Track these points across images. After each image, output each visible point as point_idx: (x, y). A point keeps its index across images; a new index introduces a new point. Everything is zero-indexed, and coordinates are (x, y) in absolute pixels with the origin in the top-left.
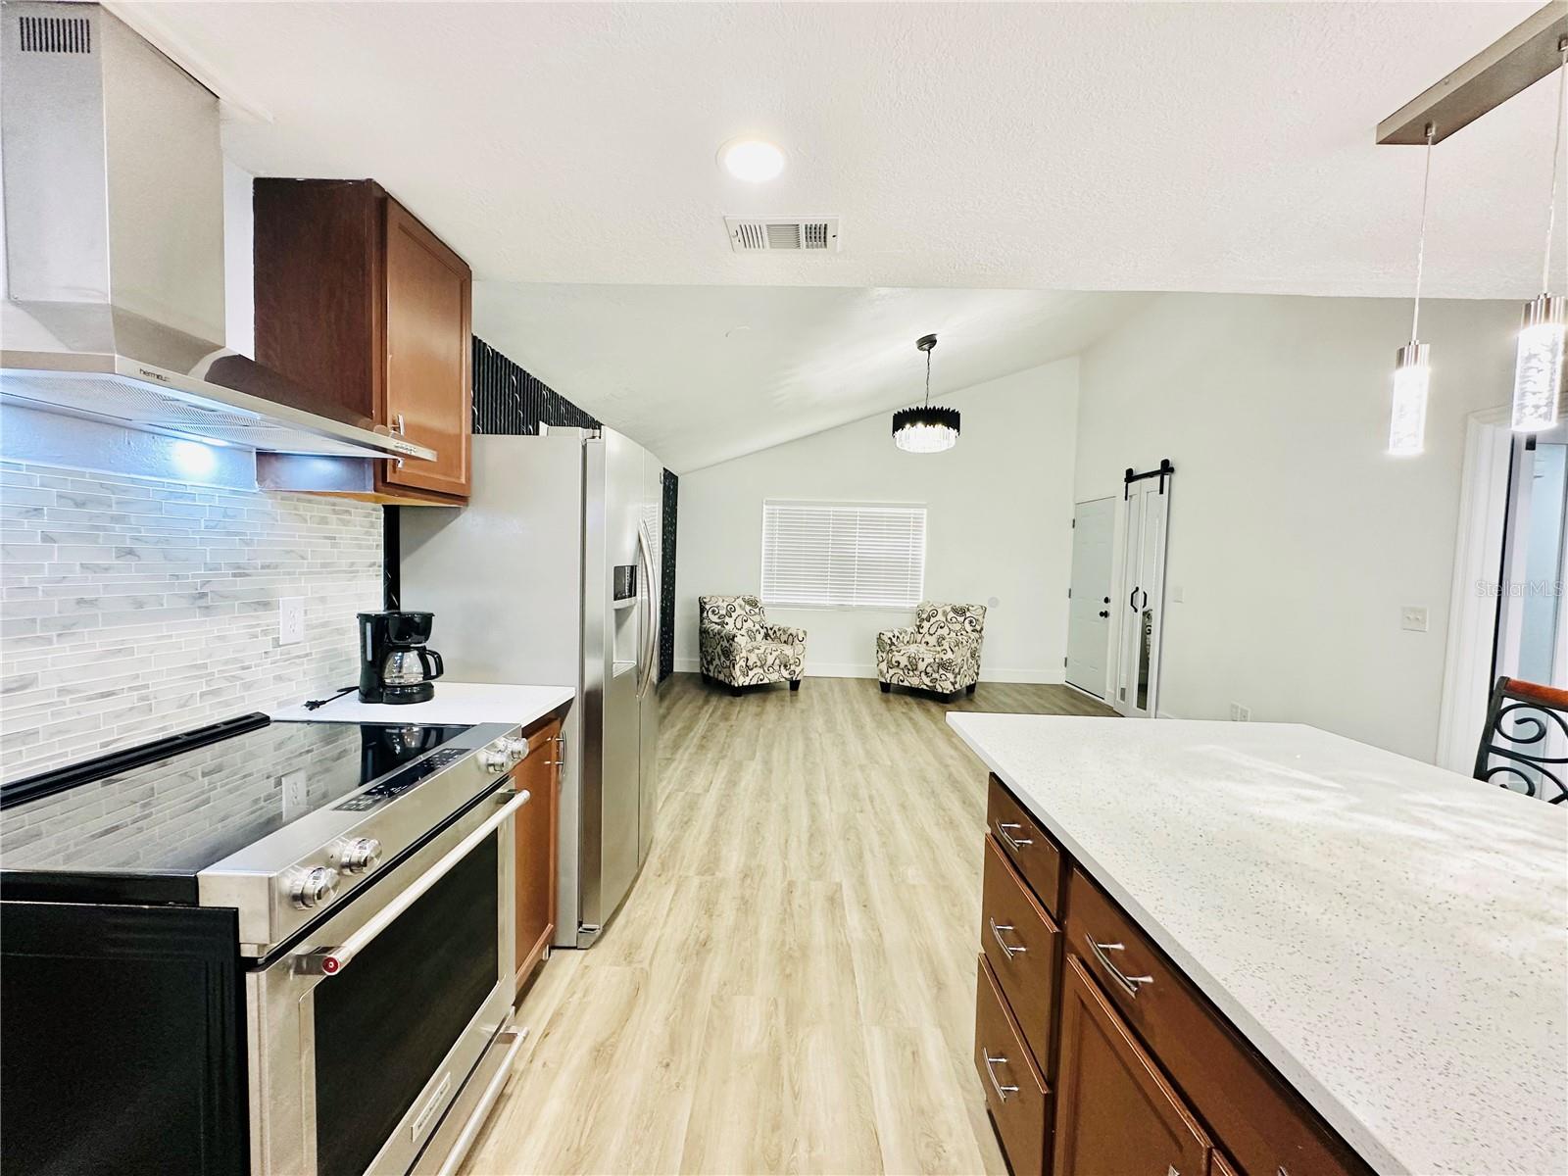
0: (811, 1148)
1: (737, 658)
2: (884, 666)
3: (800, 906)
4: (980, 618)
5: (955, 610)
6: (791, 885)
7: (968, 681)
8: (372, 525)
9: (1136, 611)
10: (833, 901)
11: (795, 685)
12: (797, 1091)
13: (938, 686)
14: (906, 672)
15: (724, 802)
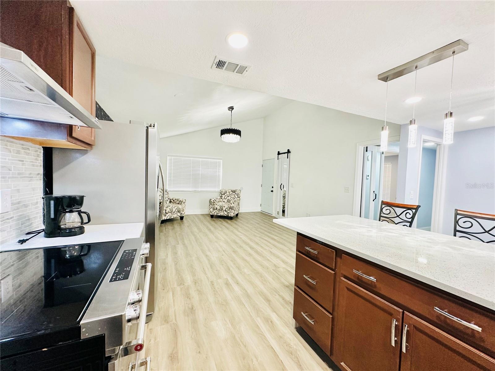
0: (257, 360)
2: (212, 210)
3: (218, 288)
4: (239, 193)
5: (232, 191)
6: (212, 282)
7: (236, 213)
8: (38, 156)
9: (281, 190)
10: (227, 284)
11: (182, 218)
12: (245, 344)
13: (229, 215)
14: (219, 211)
15: (175, 260)
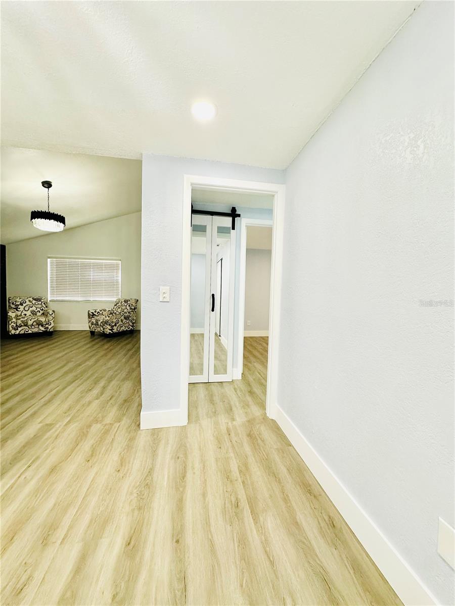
1: (10, 322)
2: (90, 324)
5: (125, 301)
11: (51, 333)
13: (105, 331)
14: (96, 326)
